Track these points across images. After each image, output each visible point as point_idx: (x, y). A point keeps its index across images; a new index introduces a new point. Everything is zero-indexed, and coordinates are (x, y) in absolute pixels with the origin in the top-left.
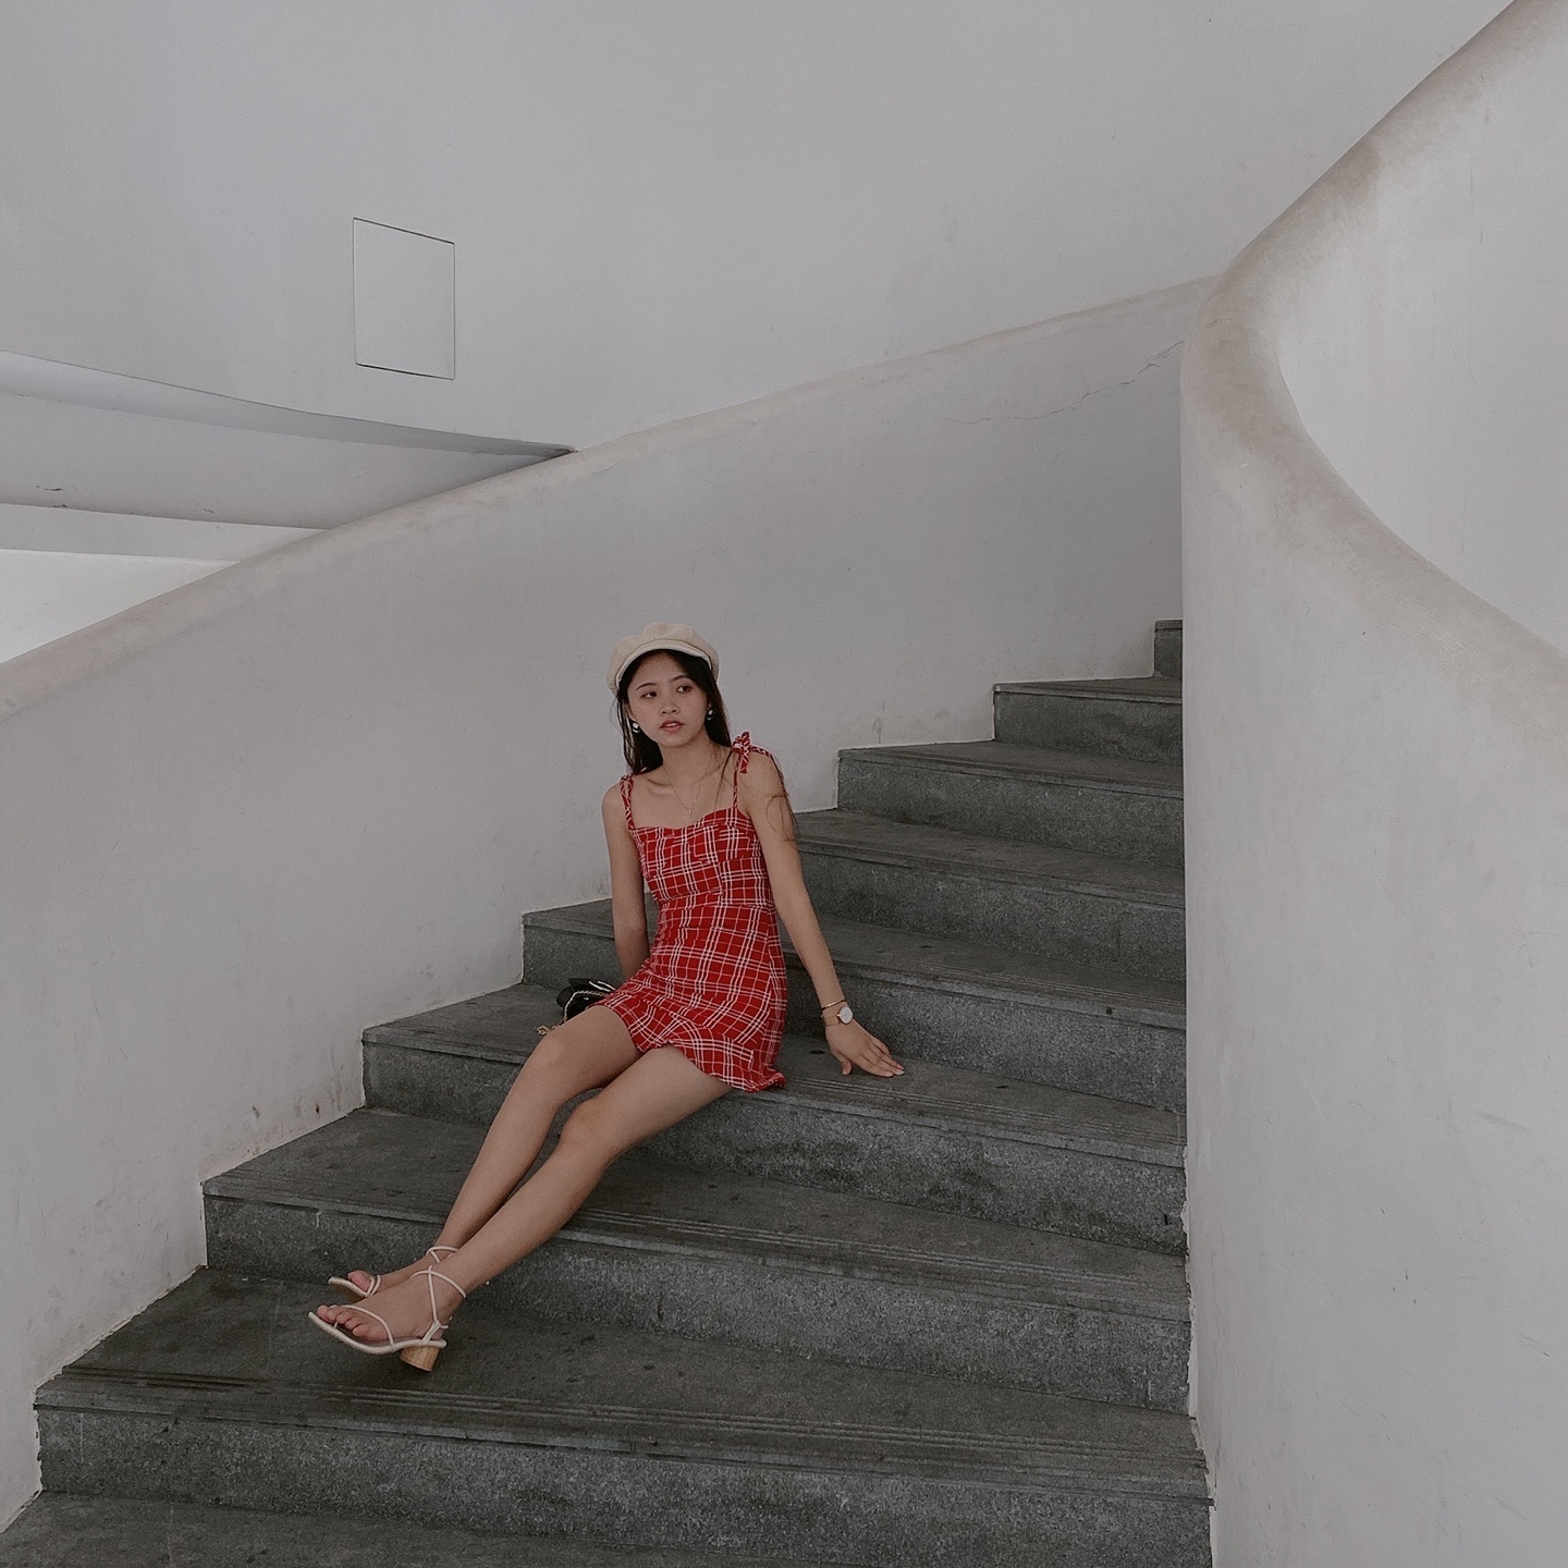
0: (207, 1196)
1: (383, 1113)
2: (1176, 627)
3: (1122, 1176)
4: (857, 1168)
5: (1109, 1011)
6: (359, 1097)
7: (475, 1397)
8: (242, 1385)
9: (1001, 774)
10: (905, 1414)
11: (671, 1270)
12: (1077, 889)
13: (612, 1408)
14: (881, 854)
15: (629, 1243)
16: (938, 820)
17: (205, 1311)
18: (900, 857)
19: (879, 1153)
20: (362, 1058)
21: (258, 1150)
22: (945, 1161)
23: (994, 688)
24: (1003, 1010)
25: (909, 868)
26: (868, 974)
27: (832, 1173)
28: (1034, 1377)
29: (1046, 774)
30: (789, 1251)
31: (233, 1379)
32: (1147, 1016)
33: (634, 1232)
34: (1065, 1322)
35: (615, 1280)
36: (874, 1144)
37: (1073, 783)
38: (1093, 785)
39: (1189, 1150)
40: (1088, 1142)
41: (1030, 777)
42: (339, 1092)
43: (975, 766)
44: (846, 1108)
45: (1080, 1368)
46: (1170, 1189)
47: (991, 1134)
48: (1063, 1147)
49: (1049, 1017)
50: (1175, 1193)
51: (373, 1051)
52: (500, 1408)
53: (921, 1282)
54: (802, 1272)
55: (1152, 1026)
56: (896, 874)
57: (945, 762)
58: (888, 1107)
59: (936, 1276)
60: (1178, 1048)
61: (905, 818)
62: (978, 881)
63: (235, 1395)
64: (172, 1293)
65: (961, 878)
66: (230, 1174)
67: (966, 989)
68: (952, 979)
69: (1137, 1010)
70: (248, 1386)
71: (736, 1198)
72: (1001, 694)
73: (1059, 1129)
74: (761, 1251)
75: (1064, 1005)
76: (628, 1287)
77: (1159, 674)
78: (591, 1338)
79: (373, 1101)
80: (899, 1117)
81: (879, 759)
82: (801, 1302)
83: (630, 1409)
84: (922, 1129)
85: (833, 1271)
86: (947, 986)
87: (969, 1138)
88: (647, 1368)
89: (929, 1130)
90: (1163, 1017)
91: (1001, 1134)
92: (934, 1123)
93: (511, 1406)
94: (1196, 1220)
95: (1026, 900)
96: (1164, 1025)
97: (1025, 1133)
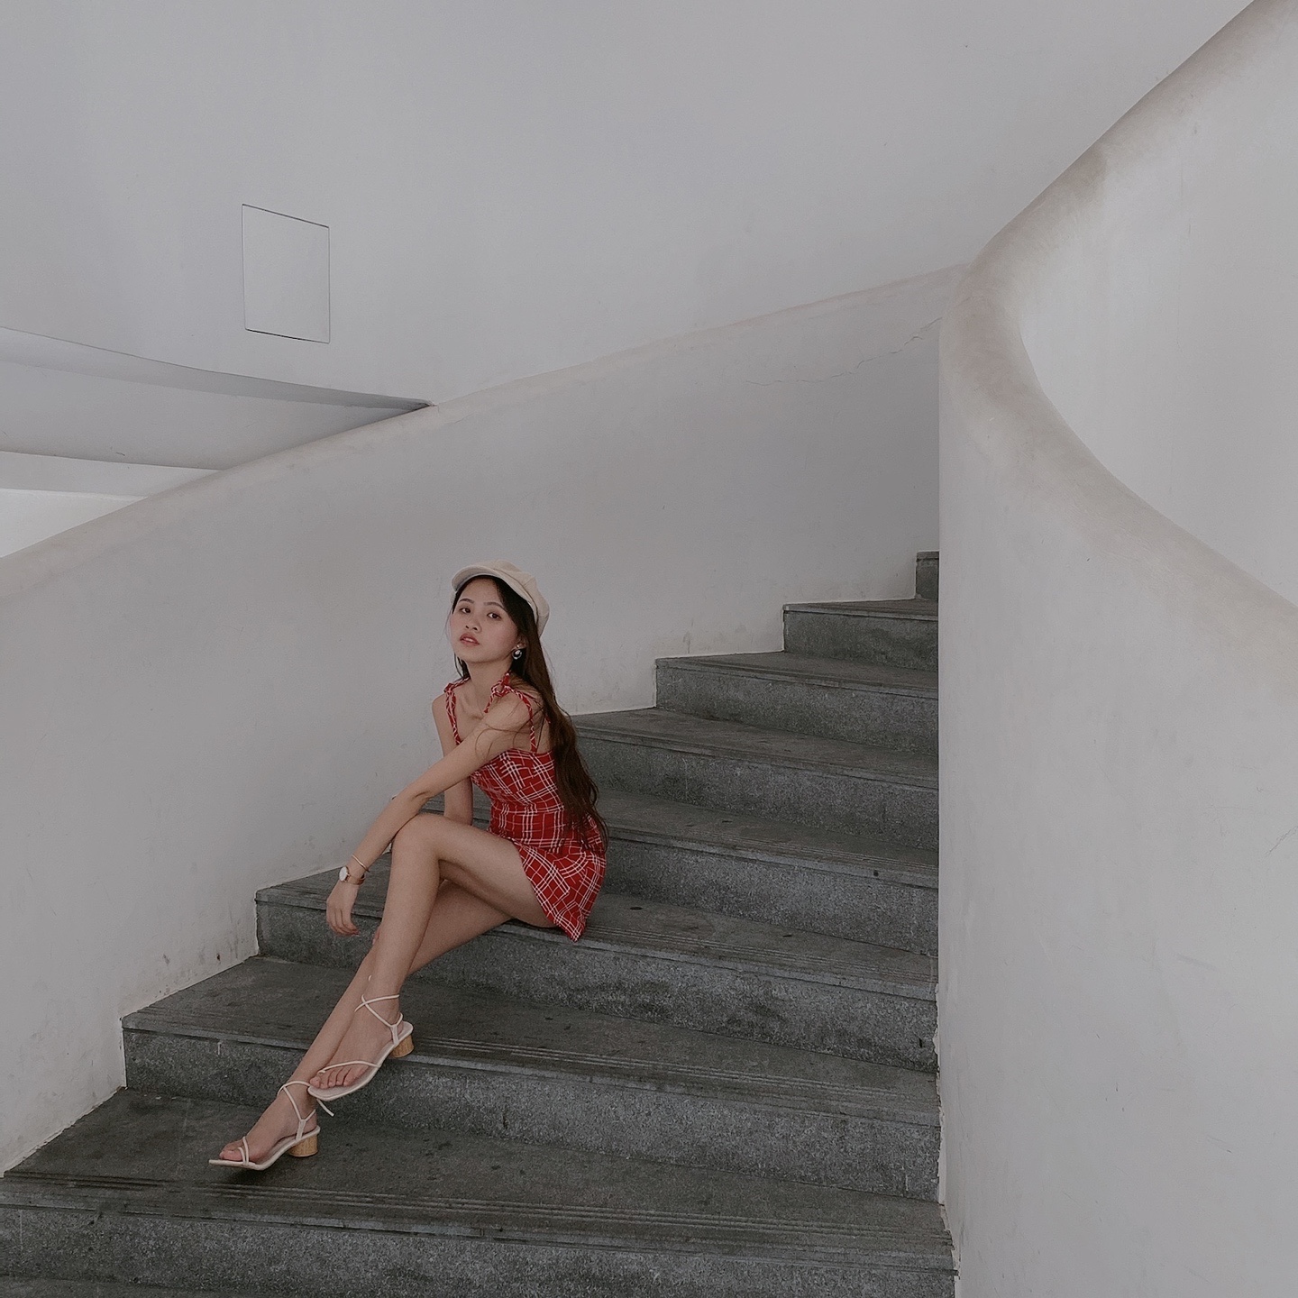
0: (126, 1030)
1: (274, 961)
2: (934, 557)
3: (885, 1008)
4: (668, 1003)
5: (876, 874)
6: (253, 946)
7: (351, 1193)
8: (156, 1186)
10: (706, 1203)
11: (514, 1087)
12: (850, 773)
13: (464, 1200)
14: (690, 745)
15: (479, 1066)
16: (735, 718)
17: (125, 1124)
18: (706, 748)
19: (687, 990)
20: (256, 915)
21: (168, 990)
22: (740, 997)
23: (784, 607)
24: (789, 874)
25: (714, 757)
26: (678, 844)
27: (648, 1007)
28: (813, 1173)
29: (826, 679)
30: (613, 1071)
31: (149, 1180)
32: (907, 877)
33: (483, 1057)
34: (838, 1127)
35: (467, 1096)
36: (682, 983)
37: (848, 686)
38: (864, 687)
39: (940, 986)
40: (858, 980)
41: (813, 681)
42: (236, 942)
43: (768, 673)
44: (659, 954)
45: (850, 1165)
46: (925, 1019)
47: (778, 974)
48: (837, 984)
49: (827, 878)
50: (929, 1021)
51: (265, 909)
52: (372, 1202)
53: (720, 1095)
54: (623, 1088)
55: (911, 886)
56: (702, 761)
57: (743, 669)
58: (694, 953)
59: (733, 1090)
60: (932, 903)
61: (710, 716)
62: (769, 767)
63: (150, 1193)
64: (97, 1110)
65: (756, 765)
66: (145, 1011)
67: (759, 856)
68: (748, 848)
69: (898, 872)
70: (160, 1186)
71: (568, 1028)
72: (789, 612)
73: (835, 970)
74: (590, 1071)
75: (839, 869)
76: (479, 1102)
77: (919, 596)
78: (448, 1144)
79: (266, 951)
80: (703, 961)
81: (686, 666)
82: (621, 1111)
83: (479, 1201)
84: (723, 971)
85: (648, 1087)
86: (743, 853)
87: (762, 978)
88: (494, 1168)
89: (727, 971)
90: (920, 878)
91: (786, 975)
92: (731, 965)
93: (382, 1201)
94: (946, 1044)
95: (809, 783)
96: (921, 884)
97: (806, 973)
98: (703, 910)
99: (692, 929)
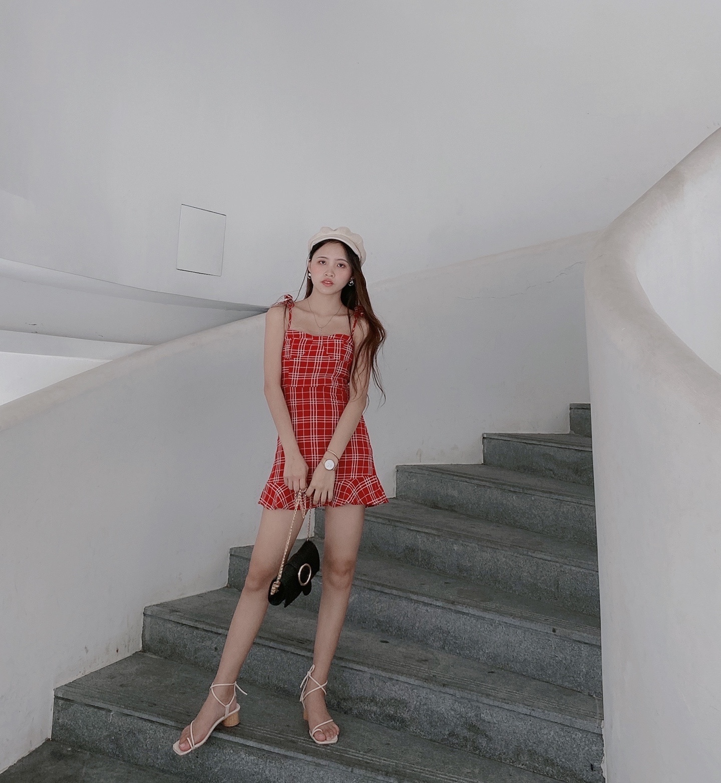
0: (56, 698)
1: (150, 656)
2: (587, 408)
3: (564, 736)
4: (406, 716)
5: (554, 631)
6: (139, 644)
9: (488, 484)
11: (299, 769)
12: (534, 555)
14: (422, 527)
15: (276, 750)
16: (453, 508)
17: (47, 766)
18: (433, 529)
19: (420, 707)
20: (143, 623)
21: (85, 672)
22: (458, 716)
23: (483, 435)
24: (492, 625)
25: (439, 536)
26: (414, 597)
27: (392, 718)
29: (514, 486)
30: (368, 765)
32: (576, 636)
35: (267, 772)
36: (417, 702)
37: (529, 492)
38: (541, 494)
39: (606, 724)
40: (543, 712)
41: (504, 487)
42: (129, 641)
43: (473, 479)
44: (402, 678)
46: (594, 748)
47: (485, 702)
48: (528, 714)
49: (519, 631)
50: (597, 750)
51: (149, 620)
54: (373, 779)
55: (579, 642)
56: (430, 539)
57: (457, 476)
58: (426, 680)
60: (595, 656)
61: (435, 506)
62: (477, 546)
64: (31, 754)
65: (467, 544)
66: (68, 685)
67: (471, 611)
68: (462, 604)
69: (570, 631)
72: (486, 438)
73: (526, 702)
74: (352, 763)
75: (527, 624)
76: (274, 777)
77: (573, 432)
79: (146, 648)
80: (431, 686)
81: (420, 471)
84: (446, 695)
86: (459, 608)
87: (472, 703)
89: (449, 696)
90: (586, 636)
91: (491, 703)
92: (451, 692)
95: (504, 559)
96: (587, 641)
97: (505, 703)
98: (432, 647)
99: (423, 661)
